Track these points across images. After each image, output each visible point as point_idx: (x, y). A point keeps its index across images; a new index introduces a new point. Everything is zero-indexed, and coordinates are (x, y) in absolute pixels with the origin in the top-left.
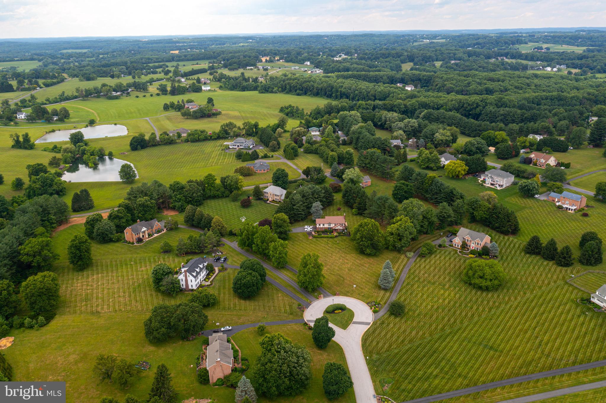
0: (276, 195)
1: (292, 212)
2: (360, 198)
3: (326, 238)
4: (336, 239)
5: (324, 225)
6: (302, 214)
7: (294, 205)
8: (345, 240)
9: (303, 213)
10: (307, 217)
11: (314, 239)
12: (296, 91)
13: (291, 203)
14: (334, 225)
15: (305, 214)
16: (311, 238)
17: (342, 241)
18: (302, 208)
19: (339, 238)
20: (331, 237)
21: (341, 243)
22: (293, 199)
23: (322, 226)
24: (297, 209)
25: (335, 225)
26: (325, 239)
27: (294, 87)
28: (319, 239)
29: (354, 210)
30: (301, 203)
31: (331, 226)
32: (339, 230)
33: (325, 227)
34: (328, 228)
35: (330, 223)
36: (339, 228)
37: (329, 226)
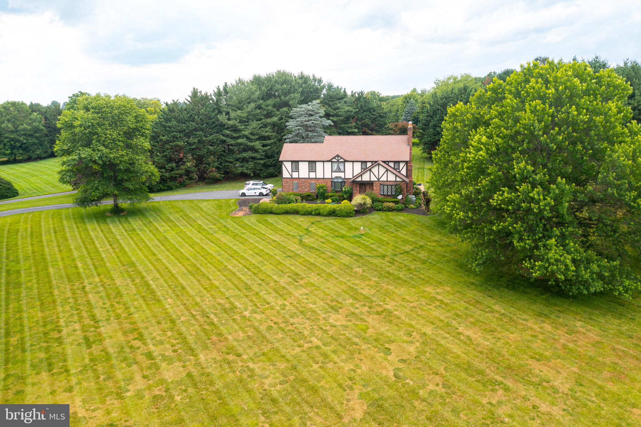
3: (308, 213)
4: (355, 221)
5: (312, 166)
8: (399, 226)
11: (254, 218)
14: (358, 168)
16: (240, 214)
17: (382, 228)
19: (376, 217)
20: (332, 214)
21: (376, 233)
23: (304, 171)
25: (365, 170)
26: (299, 219)
28: (271, 218)
31: (344, 172)
32: (381, 185)
33: (320, 175)
34: (333, 182)
35: (341, 158)
36: (379, 179)
37: (335, 175)
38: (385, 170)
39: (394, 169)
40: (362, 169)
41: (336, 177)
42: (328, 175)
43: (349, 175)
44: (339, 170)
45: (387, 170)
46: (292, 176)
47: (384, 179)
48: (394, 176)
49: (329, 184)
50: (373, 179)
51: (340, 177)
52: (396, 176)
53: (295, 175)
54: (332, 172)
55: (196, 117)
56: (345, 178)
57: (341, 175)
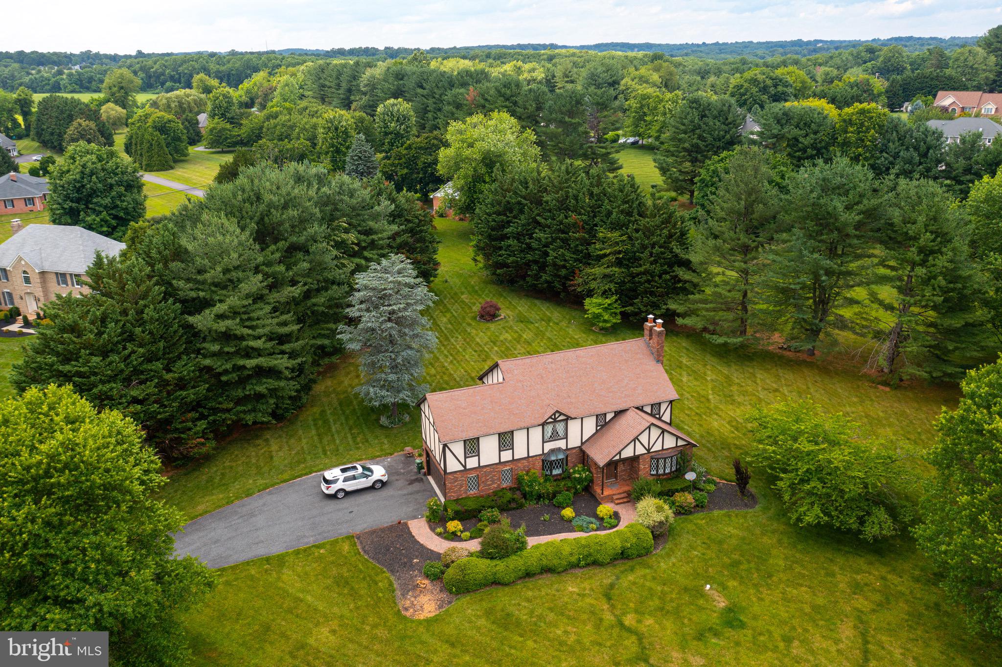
0: (62, 277)
1: (185, 368)
2: (615, 227)
5: (506, 440)
6: (273, 373)
7: (198, 306)
9: (282, 362)
10: (307, 388)
12: (163, 84)
13: (170, 293)
14: (590, 426)
15: (300, 370)
18: (270, 324)
22: (180, 254)
23: (489, 452)
24: (227, 337)
27: (158, 76)
29: (593, 305)
30: (254, 283)
31: (566, 438)
32: (652, 458)
33: (520, 452)
34: (546, 462)
35: (561, 414)
36: (648, 450)
37: (549, 446)
38: (660, 431)
39: (651, 415)
40: (597, 426)
41: (553, 451)
42: (536, 450)
43: (574, 441)
44: (555, 437)
45: (663, 431)
46: (465, 466)
47: (657, 447)
48: (674, 439)
49: (539, 464)
50: (640, 450)
51: (559, 449)
52: (677, 437)
53: (472, 463)
54: (543, 442)
55: (138, 330)
56: (567, 449)
57: (561, 444)
